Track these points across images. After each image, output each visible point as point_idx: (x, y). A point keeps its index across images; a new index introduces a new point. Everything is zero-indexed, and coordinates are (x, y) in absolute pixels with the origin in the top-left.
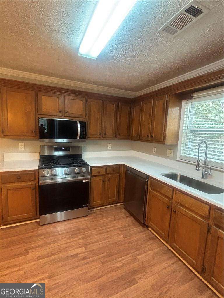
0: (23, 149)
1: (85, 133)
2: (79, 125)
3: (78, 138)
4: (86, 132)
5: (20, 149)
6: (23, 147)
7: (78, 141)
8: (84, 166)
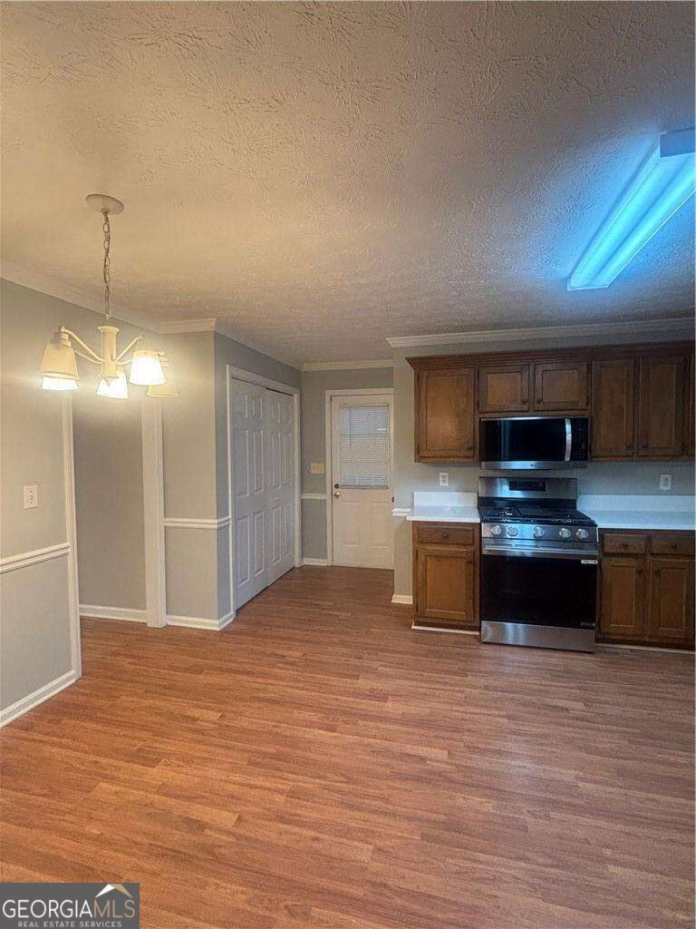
0: (446, 484)
1: (586, 446)
2: (568, 428)
3: (567, 459)
4: (589, 442)
5: (441, 484)
6: (447, 479)
7: (567, 467)
8: (582, 525)
